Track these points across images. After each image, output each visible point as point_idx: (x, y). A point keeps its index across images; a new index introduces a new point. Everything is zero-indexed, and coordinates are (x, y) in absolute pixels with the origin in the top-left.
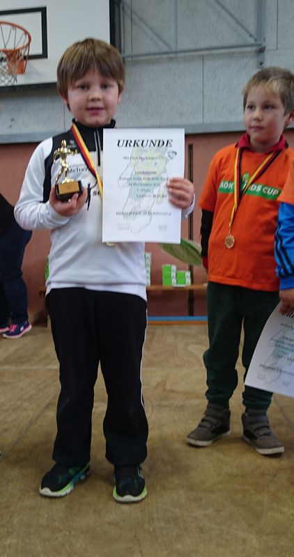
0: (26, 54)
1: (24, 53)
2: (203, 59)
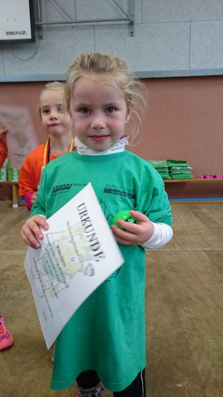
2: (94, 28)
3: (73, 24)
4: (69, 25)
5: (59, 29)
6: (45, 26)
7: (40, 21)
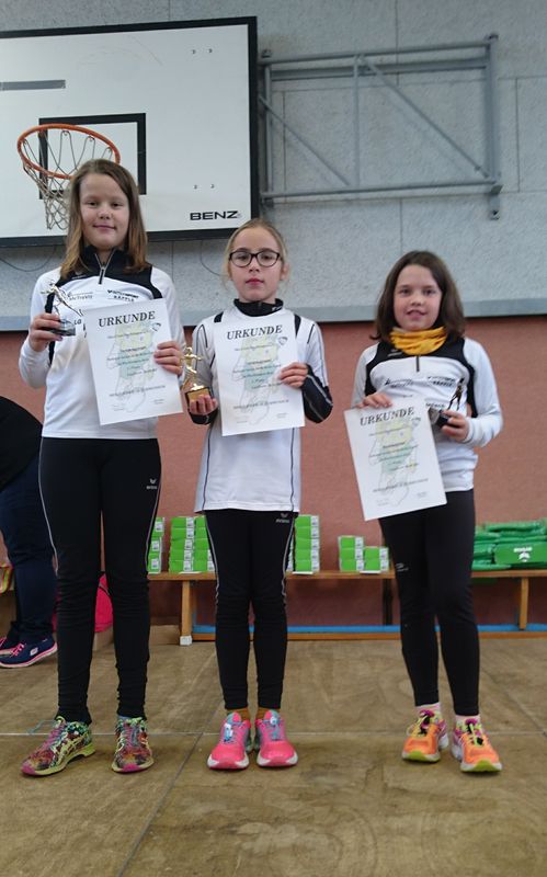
2: (401, 203)
3: (349, 196)
4: (338, 196)
6: (281, 200)
7: (270, 189)
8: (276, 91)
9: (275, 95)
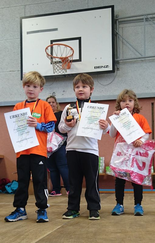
0: (71, 59)
1: (70, 59)
3: (143, 59)
4: (139, 59)
5: (131, 63)
6: (122, 61)
7: (118, 58)
8: (120, 28)
9: (120, 29)
